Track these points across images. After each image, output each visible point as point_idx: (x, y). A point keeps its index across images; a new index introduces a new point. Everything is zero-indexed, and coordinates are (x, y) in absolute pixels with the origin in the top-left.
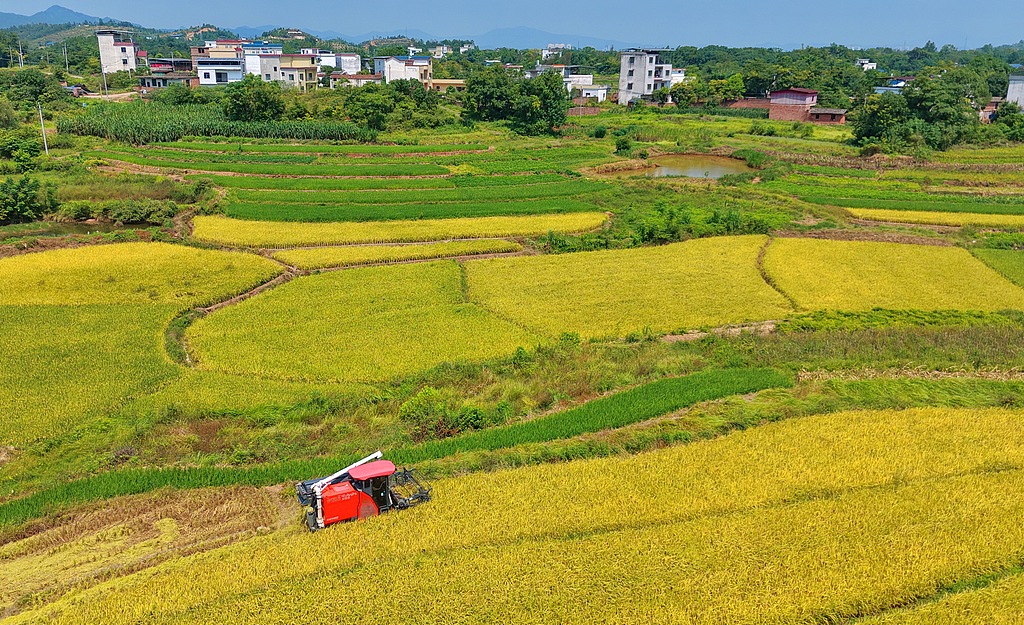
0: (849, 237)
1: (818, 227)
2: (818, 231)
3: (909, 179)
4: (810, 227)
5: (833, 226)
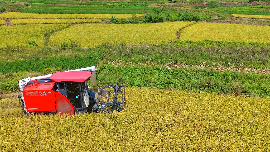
3: (262, 7)
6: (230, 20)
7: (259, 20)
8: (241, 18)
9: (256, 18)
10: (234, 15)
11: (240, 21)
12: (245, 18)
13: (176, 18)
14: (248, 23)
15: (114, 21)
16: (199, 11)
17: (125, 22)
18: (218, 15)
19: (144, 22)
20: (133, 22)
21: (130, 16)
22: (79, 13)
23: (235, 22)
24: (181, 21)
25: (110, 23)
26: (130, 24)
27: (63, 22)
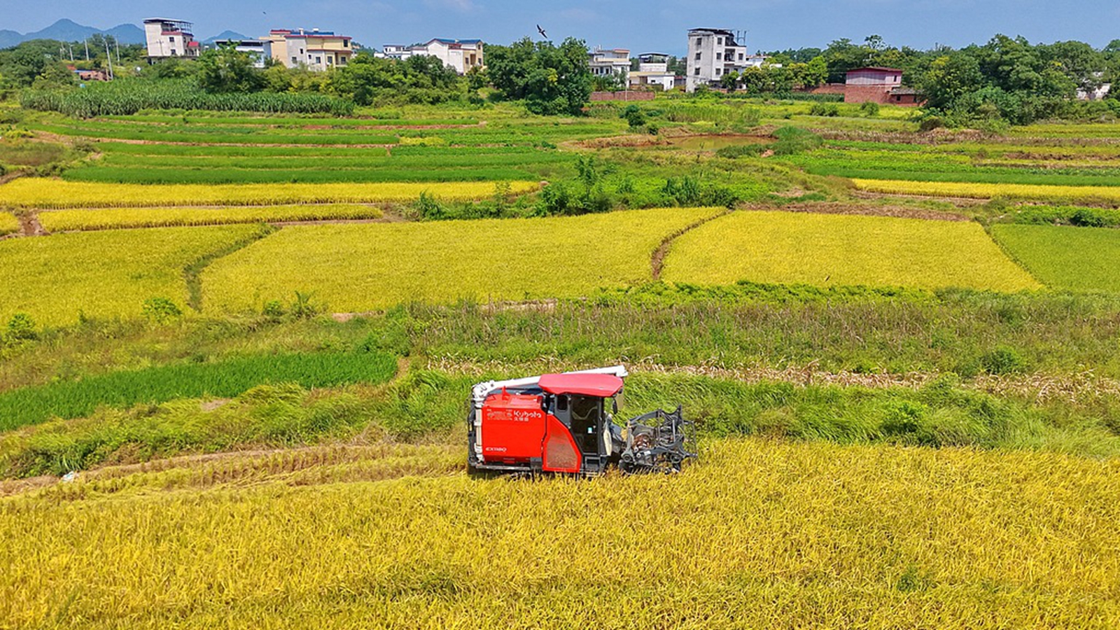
0: (837, 210)
1: (802, 200)
2: (801, 204)
3: (960, 152)
4: (791, 200)
5: (823, 198)
6: (843, 200)
7: (942, 201)
8: (882, 192)
9: (933, 195)
10: (859, 182)
11: (879, 204)
12: (894, 193)
13: (655, 197)
14: (903, 213)
15: (429, 211)
16: (740, 167)
17: (468, 212)
18: (804, 183)
19: (538, 213)
20: (497, 214)
21: (487, 189)
22: (295, 181)
23: (862, 208)
24: (671, 205)
25: (414, 218)
26: (488, 222)
27: (240, 217)
